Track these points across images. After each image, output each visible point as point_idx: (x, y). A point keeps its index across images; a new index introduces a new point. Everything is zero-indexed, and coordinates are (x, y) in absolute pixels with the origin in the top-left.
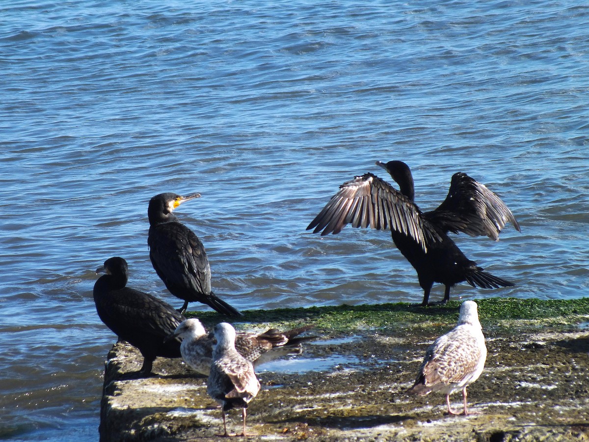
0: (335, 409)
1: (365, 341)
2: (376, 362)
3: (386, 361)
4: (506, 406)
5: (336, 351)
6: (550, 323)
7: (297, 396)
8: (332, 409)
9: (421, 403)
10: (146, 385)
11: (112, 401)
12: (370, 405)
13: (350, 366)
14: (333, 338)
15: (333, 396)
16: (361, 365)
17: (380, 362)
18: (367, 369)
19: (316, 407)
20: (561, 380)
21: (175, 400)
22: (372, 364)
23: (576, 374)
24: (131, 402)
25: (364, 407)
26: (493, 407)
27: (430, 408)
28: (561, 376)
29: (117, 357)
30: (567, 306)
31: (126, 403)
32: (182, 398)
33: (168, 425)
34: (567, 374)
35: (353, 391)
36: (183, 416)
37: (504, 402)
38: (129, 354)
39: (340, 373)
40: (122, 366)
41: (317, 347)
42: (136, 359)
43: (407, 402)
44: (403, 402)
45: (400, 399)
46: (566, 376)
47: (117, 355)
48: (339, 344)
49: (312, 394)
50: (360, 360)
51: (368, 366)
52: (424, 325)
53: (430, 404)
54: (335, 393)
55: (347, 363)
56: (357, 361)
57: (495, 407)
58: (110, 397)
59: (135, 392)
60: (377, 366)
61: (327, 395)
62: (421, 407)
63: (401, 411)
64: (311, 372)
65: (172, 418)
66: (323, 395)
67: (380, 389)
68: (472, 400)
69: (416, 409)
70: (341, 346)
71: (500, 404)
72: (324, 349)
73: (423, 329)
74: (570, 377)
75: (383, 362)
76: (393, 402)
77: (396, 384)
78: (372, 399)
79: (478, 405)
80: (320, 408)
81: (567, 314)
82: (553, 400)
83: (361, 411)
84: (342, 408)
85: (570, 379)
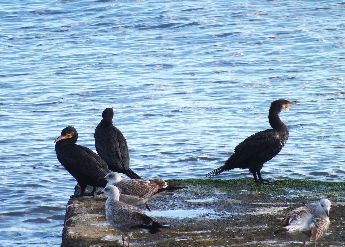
0: (199, 240)
1: (219, 201)
2: (225, 214)
3: (231, 213)
4: (300, 244)
5: (202, 206)
6: (328, 195)
7: (178, 231)
8: (198, 240)
9: (250, 239)
10: (89, 221)
11: (69, 230)
12: (220, 239)
13: (210, 215)
14: (200, 198)
15: (199, 232)
16: (216, 215)
17: (227, 213)
18: (219, 217)
19: (188, 238)
20: (334, 230)
21: (106, 230)
22: (223, 215)
23: (343, 227)
24: (80, 231)
25: (216, 240)
26: (293, 244)
27: (255, 242)
28: (334, 227)
29: (73, 204)
30: (338, 186)
31: (77, 231)
32: (110, 230)
33: (102, 245)
34: (337, 226)
35: (211, 230)
36: (111, 241)
37: (299, 241)
38: (80, 202)
39: (204, 219)
40: (76, 209)
41: (191, 203)
42: (84, 205)
43: (242, 238)
44: (240, 238)
45: (238, 236)
46: (337, 228)
47: (73, 202)
48: (204, 202)
49: (186, 231)
50: (216, 212)
51: (220, 215)
52: (254, 193)
53: (256, 240)
54: (200, 231)
55: (208, 213)
56: (214, 212)
57: (294, 244)
58: (68, 227)
59: (83, 225)
60: (225, 216)
61: (196, 232)
62: (250, 241)
63: (238, 243)
64: (186, 218)
65: (104, 241)
66: (193, 232)
67: (226, 229)
68: (281, 239)
69: (247, 243)
70: (204, 203)
71: (297, 242)
72: (195, 204)
73: (253, 195)
74: (339, 228)
75: (229, 213)
76: (234, 237)
77: (236, 227)
78: (222, 235)
79: (284, 242)
80: (191, 239)
81: (338, 191)
82: (329, 241)
83: (215, 242)
84: (203, 240)
85: (339, 230)
